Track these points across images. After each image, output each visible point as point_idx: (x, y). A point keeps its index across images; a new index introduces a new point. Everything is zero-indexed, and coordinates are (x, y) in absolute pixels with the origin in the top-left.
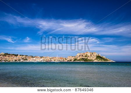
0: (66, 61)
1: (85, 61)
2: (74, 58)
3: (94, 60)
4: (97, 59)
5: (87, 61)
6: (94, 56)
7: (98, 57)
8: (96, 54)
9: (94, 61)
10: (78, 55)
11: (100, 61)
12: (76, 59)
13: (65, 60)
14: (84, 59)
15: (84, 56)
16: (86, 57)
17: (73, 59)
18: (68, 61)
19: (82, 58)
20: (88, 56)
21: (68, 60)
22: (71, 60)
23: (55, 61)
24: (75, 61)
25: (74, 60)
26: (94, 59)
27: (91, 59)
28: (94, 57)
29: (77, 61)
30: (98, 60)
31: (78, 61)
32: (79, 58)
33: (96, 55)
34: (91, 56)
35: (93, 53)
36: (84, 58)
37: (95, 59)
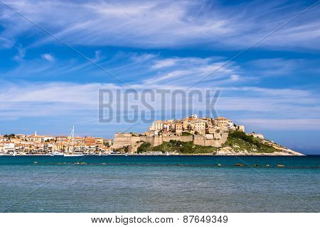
0: (109, 152)
1: (182, 151)
2: (138, 139)
3: (219, 149)
4: (230, 145)
5: (191, 150)
6: (218, 131)
7: (236, 136)
8: (226, 125)
9: (221, 153)
10: (156, 126)
11: (241, 153)
12: (148, 144)
13: (102, 147)
14: (179, 143)
15: (179, 131)
16: (189, 134)
17: (134, 142)
18: (117, 150)
19: (171, 141)
20: (196, 133)
21: (115, 146)
22: (126, 149)
23: (63, 151)
24: (144, 154)
25: (140, 150)
26: (217, 144)
27: (207, 144)
28: (217, 136)
29: (151, 153)
30: (236, 150)
31: (156, 153)
32: (157, 142)
33: (226, 128)
34: (207, 133)
35: (216, 122)
36: (177, 139)
37: (223, 145)
